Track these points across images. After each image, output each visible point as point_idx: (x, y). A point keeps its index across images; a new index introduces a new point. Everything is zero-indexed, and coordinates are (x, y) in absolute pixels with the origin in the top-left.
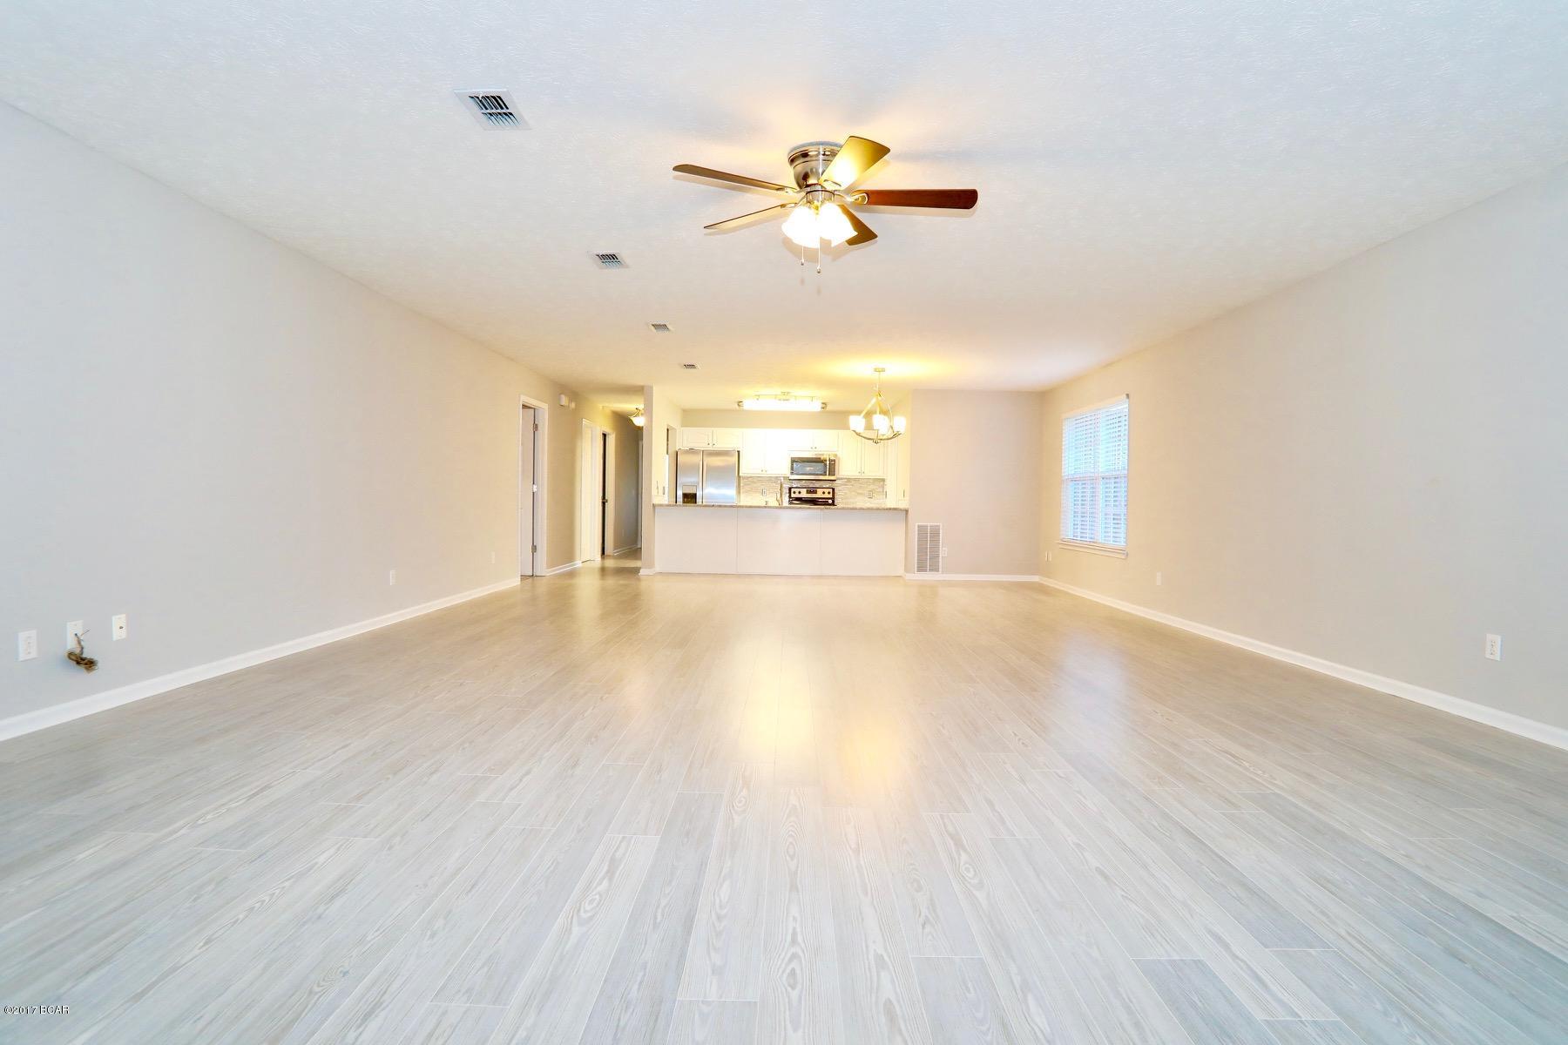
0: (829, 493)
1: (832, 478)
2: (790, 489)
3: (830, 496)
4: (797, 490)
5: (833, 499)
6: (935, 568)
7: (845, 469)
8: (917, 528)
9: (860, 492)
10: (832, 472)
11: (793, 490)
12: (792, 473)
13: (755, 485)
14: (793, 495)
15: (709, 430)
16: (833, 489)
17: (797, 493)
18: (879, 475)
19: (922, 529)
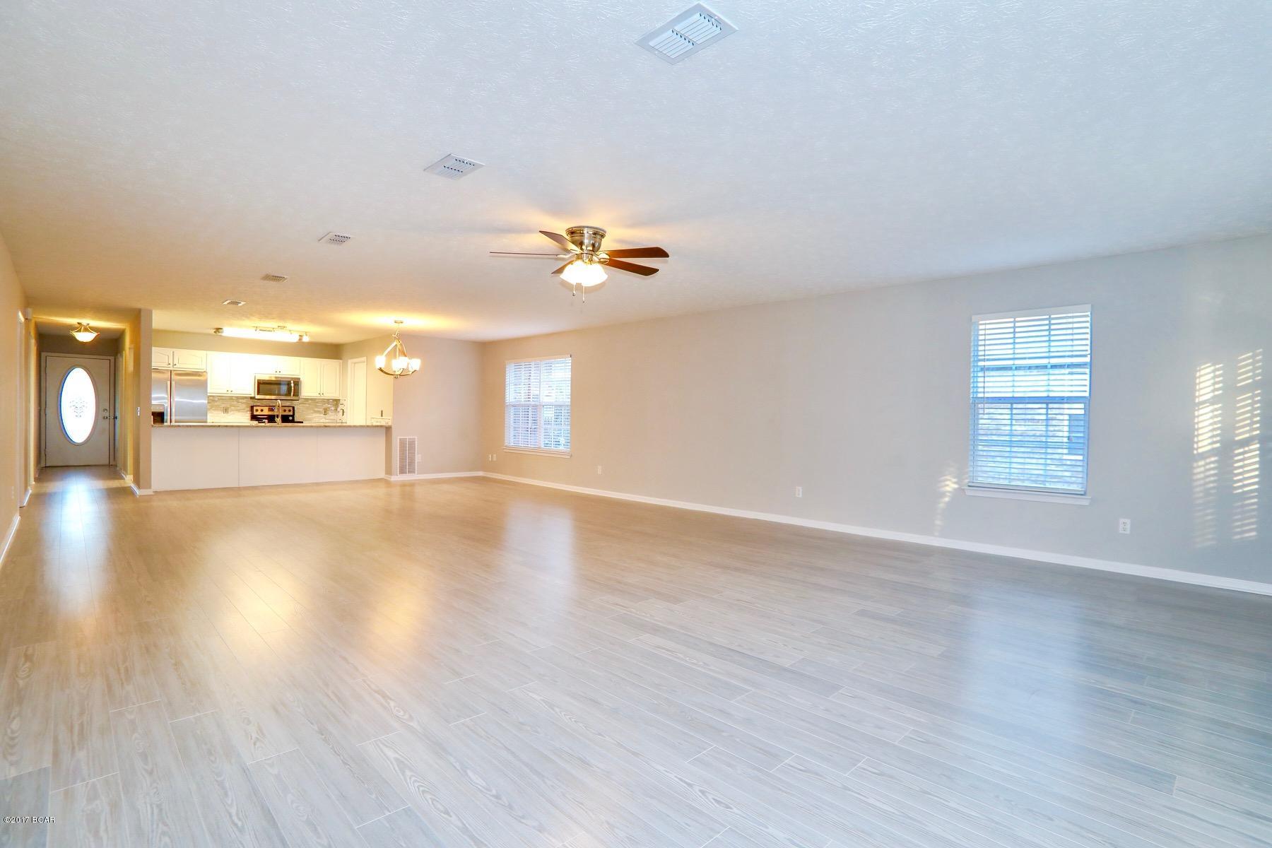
0: (290, 411)
1: (295, 398)
2: (252, 407)
3: (291, 413)
4: (259, 408)
5: (293, 416)
6: (412, 471)
7: (307, 391)
8: (398, 440)
9: (316, 409)
10: (297, 393)
11: (255, 408)
12: (258, 393)
13: (216, 404)
14: (255, 413)
15: (169, 351)
16: (293, 408)
17: (259, 411)
18: (335, 396)
19: (402, 442)
